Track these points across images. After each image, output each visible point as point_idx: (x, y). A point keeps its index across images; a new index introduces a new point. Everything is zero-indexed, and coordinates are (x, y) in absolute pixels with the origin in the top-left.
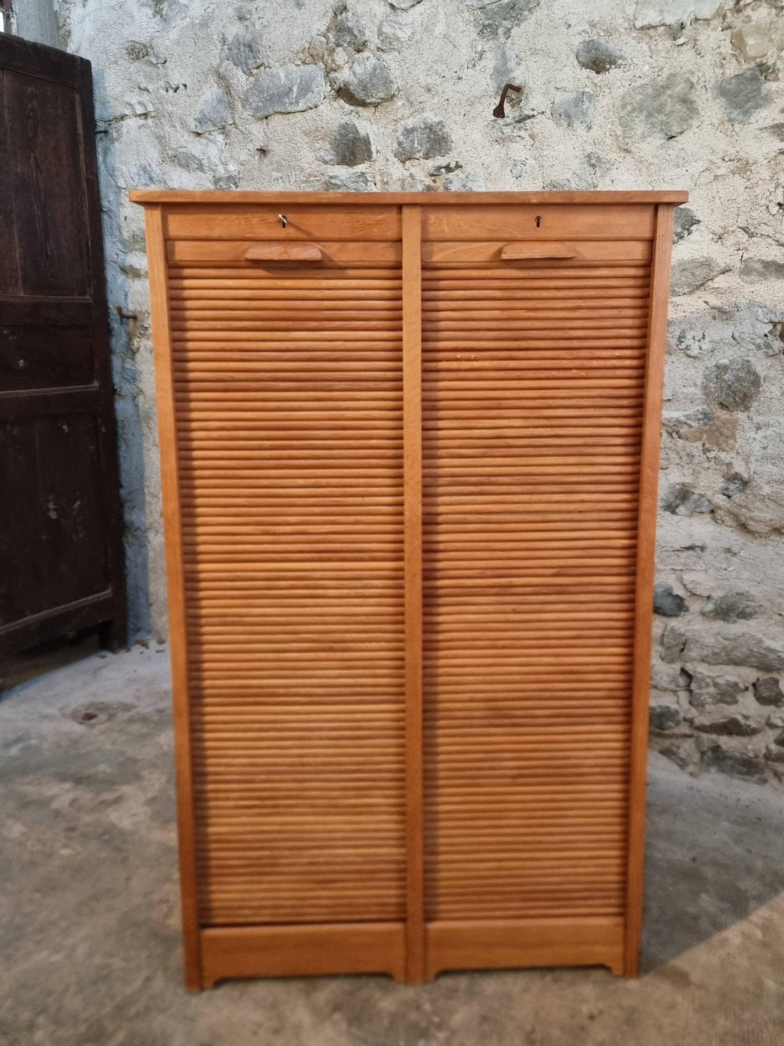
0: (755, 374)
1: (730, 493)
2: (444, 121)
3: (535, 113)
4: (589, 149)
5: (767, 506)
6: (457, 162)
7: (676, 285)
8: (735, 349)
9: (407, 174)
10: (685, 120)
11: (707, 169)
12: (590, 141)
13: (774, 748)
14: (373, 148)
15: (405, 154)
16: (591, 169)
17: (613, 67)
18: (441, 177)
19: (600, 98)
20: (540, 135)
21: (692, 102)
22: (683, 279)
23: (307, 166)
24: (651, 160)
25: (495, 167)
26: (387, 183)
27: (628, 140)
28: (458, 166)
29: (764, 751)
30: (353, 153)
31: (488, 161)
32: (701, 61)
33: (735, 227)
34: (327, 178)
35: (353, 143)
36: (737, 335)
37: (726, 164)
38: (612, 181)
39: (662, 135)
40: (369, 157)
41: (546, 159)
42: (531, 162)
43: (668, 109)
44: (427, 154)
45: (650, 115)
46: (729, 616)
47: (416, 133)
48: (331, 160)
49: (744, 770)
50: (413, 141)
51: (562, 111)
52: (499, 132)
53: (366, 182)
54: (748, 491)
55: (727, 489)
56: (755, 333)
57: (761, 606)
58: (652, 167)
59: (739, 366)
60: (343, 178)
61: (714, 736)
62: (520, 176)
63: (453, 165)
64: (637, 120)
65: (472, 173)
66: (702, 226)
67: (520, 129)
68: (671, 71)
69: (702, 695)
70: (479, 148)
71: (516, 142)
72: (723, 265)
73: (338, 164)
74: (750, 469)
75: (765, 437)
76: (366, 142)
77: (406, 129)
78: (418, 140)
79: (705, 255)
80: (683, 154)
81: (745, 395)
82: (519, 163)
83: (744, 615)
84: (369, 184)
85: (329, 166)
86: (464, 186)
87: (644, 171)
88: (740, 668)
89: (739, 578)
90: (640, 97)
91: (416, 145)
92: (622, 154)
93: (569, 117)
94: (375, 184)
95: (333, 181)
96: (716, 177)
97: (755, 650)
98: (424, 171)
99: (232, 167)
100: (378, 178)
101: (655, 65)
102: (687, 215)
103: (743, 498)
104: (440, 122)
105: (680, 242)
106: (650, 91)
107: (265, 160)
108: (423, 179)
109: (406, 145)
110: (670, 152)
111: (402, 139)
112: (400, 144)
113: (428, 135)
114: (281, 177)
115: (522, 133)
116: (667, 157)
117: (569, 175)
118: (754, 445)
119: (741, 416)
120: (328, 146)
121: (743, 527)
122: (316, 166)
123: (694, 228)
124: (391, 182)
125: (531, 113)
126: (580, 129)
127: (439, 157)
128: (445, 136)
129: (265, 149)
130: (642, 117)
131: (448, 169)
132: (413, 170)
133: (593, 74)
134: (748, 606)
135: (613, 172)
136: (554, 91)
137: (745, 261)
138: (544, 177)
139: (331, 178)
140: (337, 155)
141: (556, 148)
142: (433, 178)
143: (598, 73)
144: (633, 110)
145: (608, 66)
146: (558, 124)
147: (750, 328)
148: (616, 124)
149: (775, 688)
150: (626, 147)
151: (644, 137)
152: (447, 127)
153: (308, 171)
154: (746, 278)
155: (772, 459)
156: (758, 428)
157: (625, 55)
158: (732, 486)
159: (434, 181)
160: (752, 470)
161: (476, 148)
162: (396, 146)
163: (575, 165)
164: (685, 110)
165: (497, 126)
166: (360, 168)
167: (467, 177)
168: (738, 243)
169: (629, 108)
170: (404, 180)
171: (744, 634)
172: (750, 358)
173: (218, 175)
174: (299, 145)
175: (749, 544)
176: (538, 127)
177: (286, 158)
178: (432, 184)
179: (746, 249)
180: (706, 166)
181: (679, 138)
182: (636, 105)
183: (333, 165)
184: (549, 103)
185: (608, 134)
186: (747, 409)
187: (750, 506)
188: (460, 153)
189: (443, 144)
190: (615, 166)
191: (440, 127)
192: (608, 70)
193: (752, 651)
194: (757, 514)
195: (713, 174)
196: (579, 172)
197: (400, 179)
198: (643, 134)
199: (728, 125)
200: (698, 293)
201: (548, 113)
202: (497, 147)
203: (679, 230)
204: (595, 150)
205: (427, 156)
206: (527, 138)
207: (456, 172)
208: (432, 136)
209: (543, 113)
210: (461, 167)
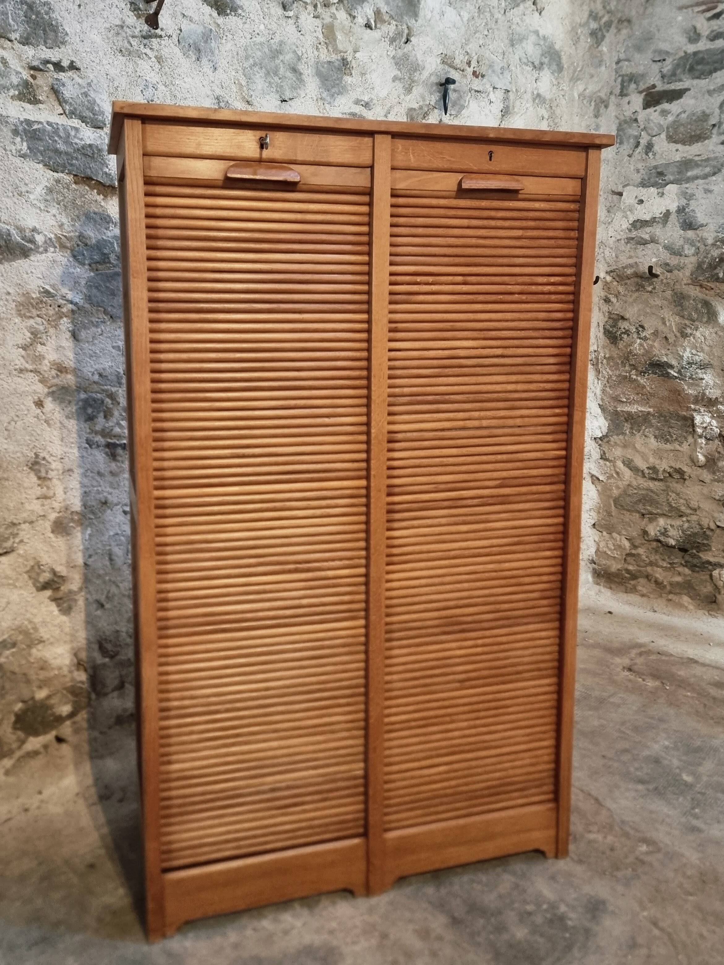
4: (218, 92)
6: (72, 62)
10: (295, 89)
12: (217, 82)
17: (233, 13)
18: (47, 74)
19: (224, 41)
20: (168, 61)
21: (301, 74)
27: (252, 92)
28: (73, 67)
31: (113, 72)
32: (301, 37)
39: (277, 96)
42: (162, 87)
43: (281, 73)
44: (27, 39)
45: (268, 74)
47: (7, 5)
51: (191, 42)
52: (126, 41)
63: (65, 63)
64: (258, 75)
65: (94, 81)
67: (145, 46)
68: (282, 38)
70: (101, 54)
71: (144, 60)
82: (151, 86)
86: (86, 95)
90: (259, 53)
91: (10, 21)
92: (244, 105)
93: (199, 51)
98: (21, 60)
101: (269, 27)
104: (47, 4)
106: (267, 50)
108: (19, 69)
113: (26, 13)
115: (148, 51)
125: (161, 34)
126: (206, 67)
127: (45, 48)
128: (53, 23)
130: (262, 73)
131: (59, 67)
132: (4, 53)
133: (215, 14)
136: (180, 17)
141: (186, 79)
142: (33, 72)
143: (219, 14)
144: (255, 64)
145: (228, 11)
146: (185, 54)
148: (240, 73)
150: (250, 99)
151: (263, 94)
152: (57, 13)
157: (245, 8)
159: (34, 77)
161: (96, 52)
163: (207, 103)
164: (294, 79)
165: (124, 34)
167: (89, 85)
169: (251, 61)
176: (166, 50)
178: (31, 80)
181: (290, 102)
182: (256, 60)
184: (175, 28)
185: (232, 81)
188: (76, 52)
189: (51, 35)
191: (46, 8)
192: (227, 15)
198: (262, 90)
199: (320, 103)
201: (174, 38)
202: (122, 58)
204: (222, 94)
205: (25, 42)
206: (153, 59)
207: (70, 73)
208: (34, 17)
209: (170, 36)
210: (78, 69)
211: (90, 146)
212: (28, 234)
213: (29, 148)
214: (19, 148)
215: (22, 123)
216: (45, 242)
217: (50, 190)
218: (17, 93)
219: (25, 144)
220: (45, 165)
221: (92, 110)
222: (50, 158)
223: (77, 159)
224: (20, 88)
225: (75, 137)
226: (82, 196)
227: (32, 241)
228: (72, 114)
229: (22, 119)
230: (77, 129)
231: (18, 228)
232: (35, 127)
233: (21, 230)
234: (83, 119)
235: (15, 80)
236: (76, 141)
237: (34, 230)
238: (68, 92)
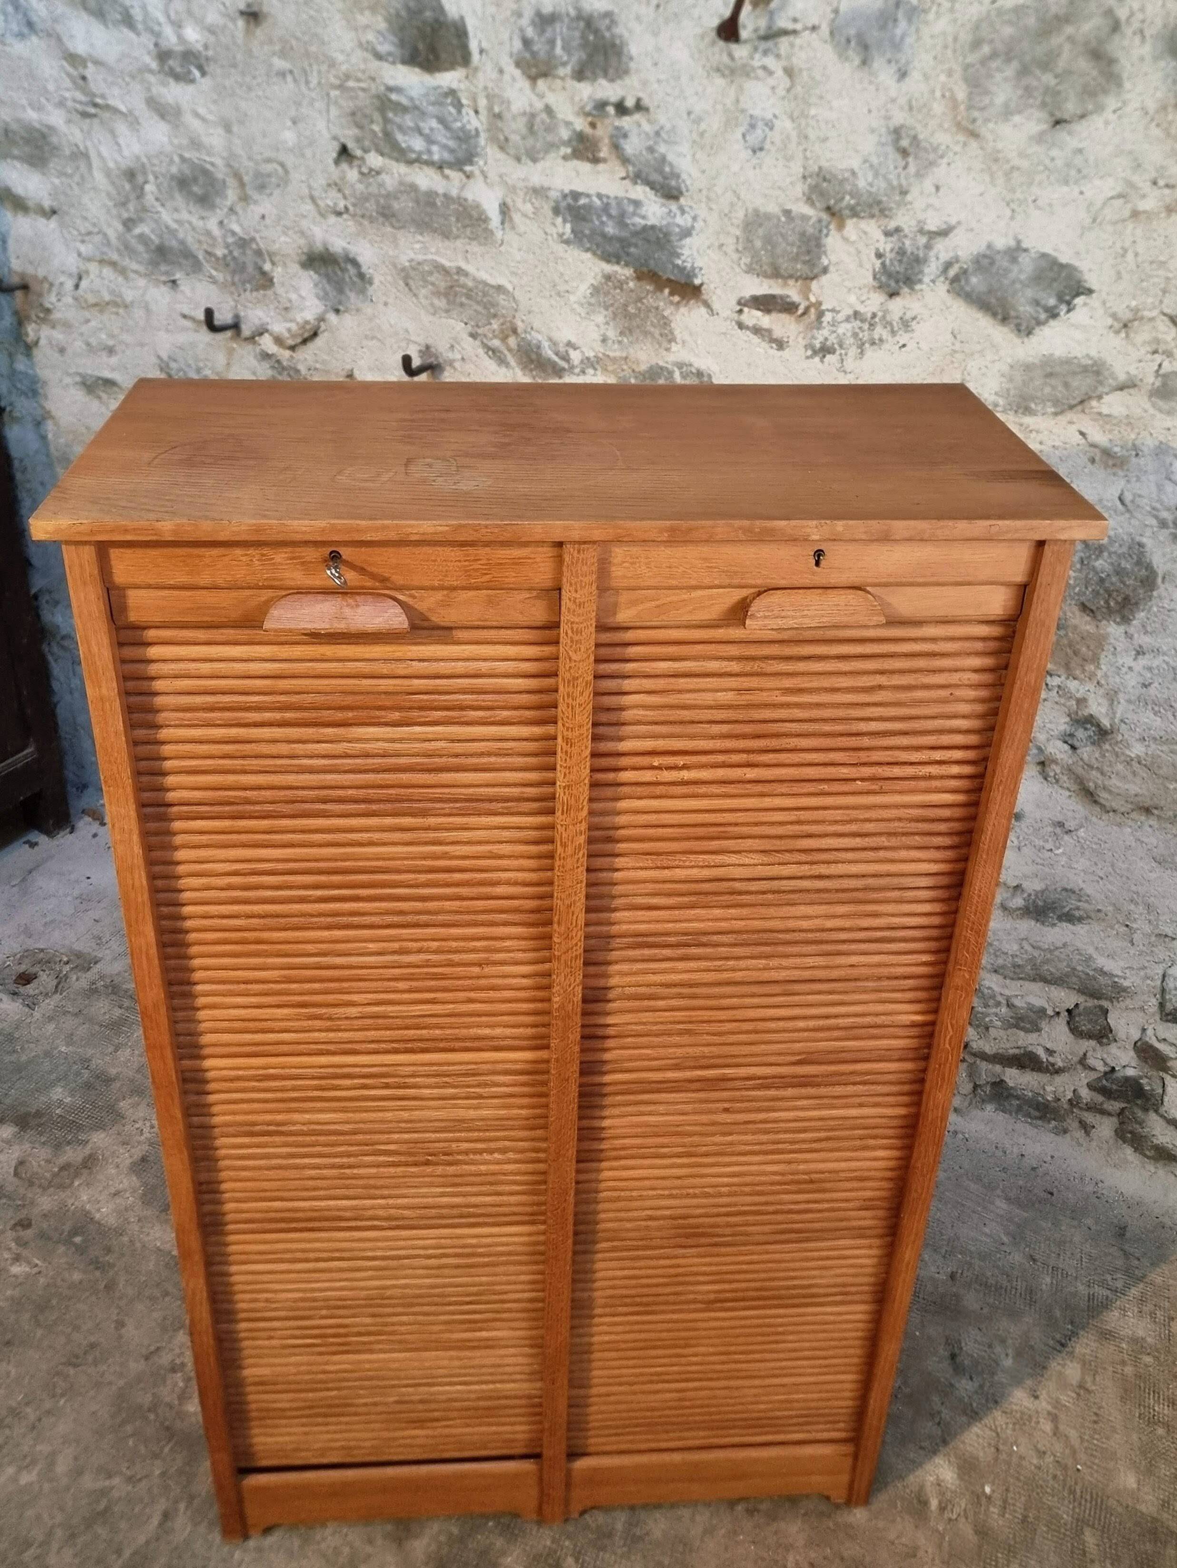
0: (1149, 567)
1: (1077, 744)
2: (616, 11)
3: (798, 26)
4: (899, 118)
5: (1134, 773)
6: (639, 99)
7: (1033, 398)
8: (1122, 518)
9: (539, 105)
10: (1092, 94)
11: (1120, 196)
12: (902, 101)
13: (1085, 1094)
14: (473, 46)
15: (536, 66)
16: (899, 157)
18: (607, 121)
19: (931, 16)
20: (805, 73)
21: (1112, 60)
22: (1048, 390)
23: (340, 58)
24: (1016, 162)
25: (714, 123)
26: (499, 116)
27: (976, 114)
28: (639, 107)
29: (1069, 1095)
30: (432, 49)
31: (699, 106)
33: (1155, 313)
34: (382, 88)
35: (433, 30)
36: (1128, 497)
37: (1156, 192)
38: (937, 188)
39: (1043, 115)
40: (465, 59)
41: (813, 123)
42: (785, 124)
43: (1062, 64)
45: (1024, 71)
46: (1046, 916)
47: (558, 26)
48: (390, 54)
49: (1037, 1114)
50: (552, 42)
51: (852, 32)
53: (459, 106)
54: (1107, 746)
55: (1071, 735)
56: (1160, 501)
57: (1099, 911)
58: (1016, 174)
59: (1124, 549)
60: (414, 93)
61: (998, 1068)
62: (761, 149)
63: (630, 103)
64: (998, 76)
65: (668, 126)
66: (1094, 301)
67: (766, 53)
69: (988, 1015)
70: (684, 79)
71: (757, 78)
72: (1122, 377)
73: (404, 62)
74: (1114, 713)
75: (1150, 669)
76: (460, 32)
77: (539, 14)
78: (563, 40)
79: (1093, 353)
80: (1078, 160)
81: (1127, 599)
83: (1069, 918)
84: (464, 111)
85: (385, 65)
86: (651, 150)
87: (1000, 181)
88: (1053, 988)
89: (1071, 867)
90: (1008, 31)
91: (558, 50)
92: (961, 138)
93: (866, 47)
94: (477, 112)
95: (394, 97)
96: (1135, 214)
97: (1079, 968)
98: (573, 104)
99: (193, 35)
100: (482, 103)
102: (1070, 277)
103: (1097, 755)
104: (608, 15)
105: (1052, 323)
106: (1031, 21)
107: (258, 32)
108: (571, 118)
109: (539, 47)
110: (1054, 152)
111: (530, 32)
112: (527, 43)
113: (583, 33)
114: (291, 72)
115: (770, 61)
116: (1047, 162)
117: (855, 163)
118: (1128, 677)
119: (1113, 630)
120: (383, 25)
121: (1089, 795)
122: (358, 60)
123: (1079, 301)
124: (507, 116)
125: (790, 26)
126: (885, 75)
127: (603, 82)
128: (618, 42)
129: (255, 9)
130: (1010, 73)
131: (621, 109)
132: (551, 99)
134: (1078, 908)
135: (940, 172)
137: (1165, 376)
138: (806, 158)
139: (390, 89)
140: (402, 44)
141: (835, 104)
142: (590, 119)
144: (994, 55)
146: (842, 56)
147: (1154, 489)
148: (958, 74)
149: (1101, 1021)
150: (971, 127)
151: (1007, 113)
152: (621, 26)
153: (344, 68)
154: (1161, 403)
155: (1157, 706)
156: (1140, 652)
158: (1081, 734)
159: (593, 126)
160: (1118, 715)
161: (678, 78)
162: (518, 45)
163: (868, 145)
164: (1095, 73)
166: (449, 79)
167: (657, 134)
168: (1157, 341)
169: (986, 49)
170: (533, 116)
171: (1065, 945)
172: (1144, 540)
173: (164, 44)
174: (325, 15)
175: (1094, 819)
176: (803, 55)
177: (299, 34)
178: (588, 130)
179: (1169, 354)
180: (1119, 189)
181: (1076, 126)
182: (1000, 46)
183: (394, 63)
184: (829, 9)
185: (938, 94)
186: (1126, 620)
187: (1106, 769)
188: (645, 83)
189: (613, 61)
190: (945, 160)
191: (607, 21)
193: (1074, 969)
194: (1114, 782)
195: (1129, 206)
196: (875, 160)
197: (524, 114)
198: (1006, 105)
200: (1070, 415)
201: (825, 29)
202: (720, 81)
203: (1052, 302)
204: (910, 122)
205: (580, 75)
206: (780, 73)
207: (637, 117)
208: (591, 38)
209: (814, 28)
210: (647, 110)
211: (653, 227)
212: (562, 349)
213: (573, 231)
214: (561, 230)
215: (565, 196)
216: (582, 362)
217: (596, 290)
218: (569, 151)
219: (568, 226)
220: (594, 254)
221: (661, 172)
222: (598, 245)
223: (636, 246)
224: (574, 143)
225: (634, 214)
226: (640, 300)
227: (566, 358)
228: (638, 178)
229: (567, 191)
230: (637, 203)
231: (550, 339)
232: (582, 201)
233: (554, 343)
234: (652, 185)
235: (565, 134)
236: (637, 220)
237: (569, 344)
238: (630, 147)
